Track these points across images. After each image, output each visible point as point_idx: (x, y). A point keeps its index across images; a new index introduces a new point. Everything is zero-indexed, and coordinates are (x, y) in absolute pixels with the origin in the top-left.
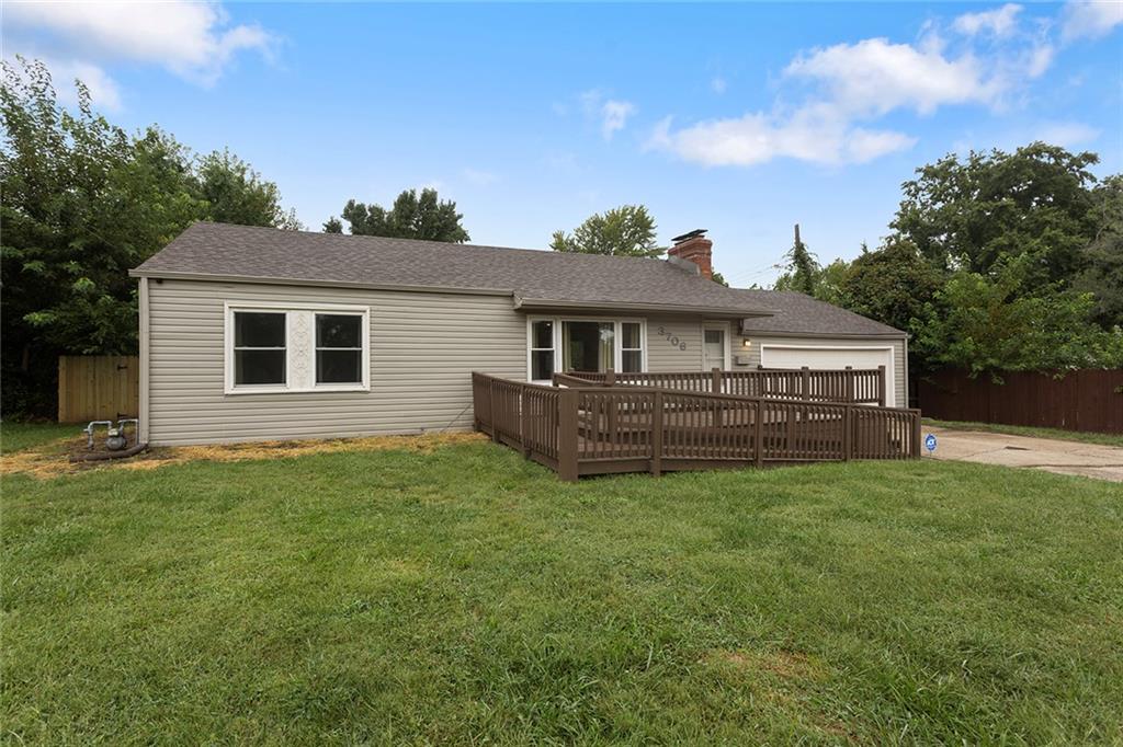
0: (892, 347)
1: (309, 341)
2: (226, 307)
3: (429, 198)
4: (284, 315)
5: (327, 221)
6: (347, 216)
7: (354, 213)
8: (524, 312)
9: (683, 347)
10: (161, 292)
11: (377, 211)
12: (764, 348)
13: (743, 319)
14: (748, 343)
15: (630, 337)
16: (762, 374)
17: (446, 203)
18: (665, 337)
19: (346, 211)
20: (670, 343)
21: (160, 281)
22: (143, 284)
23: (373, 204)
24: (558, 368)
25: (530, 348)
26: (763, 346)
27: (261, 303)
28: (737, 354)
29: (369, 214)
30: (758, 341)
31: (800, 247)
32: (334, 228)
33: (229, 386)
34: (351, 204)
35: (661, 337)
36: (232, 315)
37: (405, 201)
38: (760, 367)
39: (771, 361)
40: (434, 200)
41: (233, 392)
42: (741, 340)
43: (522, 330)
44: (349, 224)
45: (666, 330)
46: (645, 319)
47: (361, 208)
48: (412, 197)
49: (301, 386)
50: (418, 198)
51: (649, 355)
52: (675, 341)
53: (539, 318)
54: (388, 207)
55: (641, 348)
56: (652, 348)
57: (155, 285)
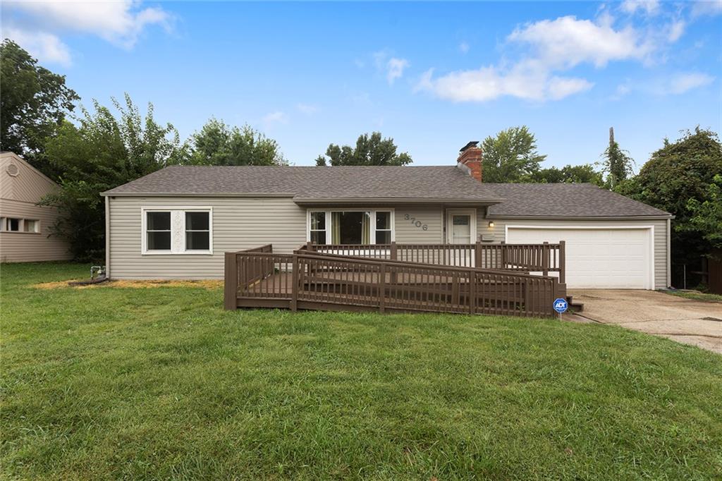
0: (653, 227)
1: (181, 227)
2: (142, 210)
3: (376, 138)
4: (170, 213)
5: (317, 158)
6: (329, 154)
7: (333, 151)
8: (304, 206)
9: (425, 228)
10: (114, 203)
11: (347, 149)
12: (509, 229)
13: (488, 206)
14: (492, 225)
15: (383, 221)
16: (504, 247)
17: (387, 140)
18: (411, 221)
19: (328, 151)
20: (414, 225)
21: (114, 198)
22: (107, 198)
23: (344, 145)
24: (329, 241)
25: (309, 229)
26: (507, 227)
27: (159, 207)
28: (482, 233)
29: (342, 151)
30: (502, 223)
31: (614, 146)
32: (321, 162)
33: (144, 250)
34: (331, 146)
35: (408, 221)
36: (146, 213)
37: (361, 141)
38: (503, 242)
39: (512, 238)
40: (380, 139)
41: (145, 254)
42: (488, 223)
43: (304, 218)
44: (330, 158)
45: (411, 215)
46: (394, 209)
47: (337, 149)
48: (366, 138)
49: (178, 251)
50: (369, 138)
51: (396, 234)
52: (418, 224)
53: (316, 209)
54: (354, 146)
55: (391, 230)
56: (397, 229)
57: (111, 200)
